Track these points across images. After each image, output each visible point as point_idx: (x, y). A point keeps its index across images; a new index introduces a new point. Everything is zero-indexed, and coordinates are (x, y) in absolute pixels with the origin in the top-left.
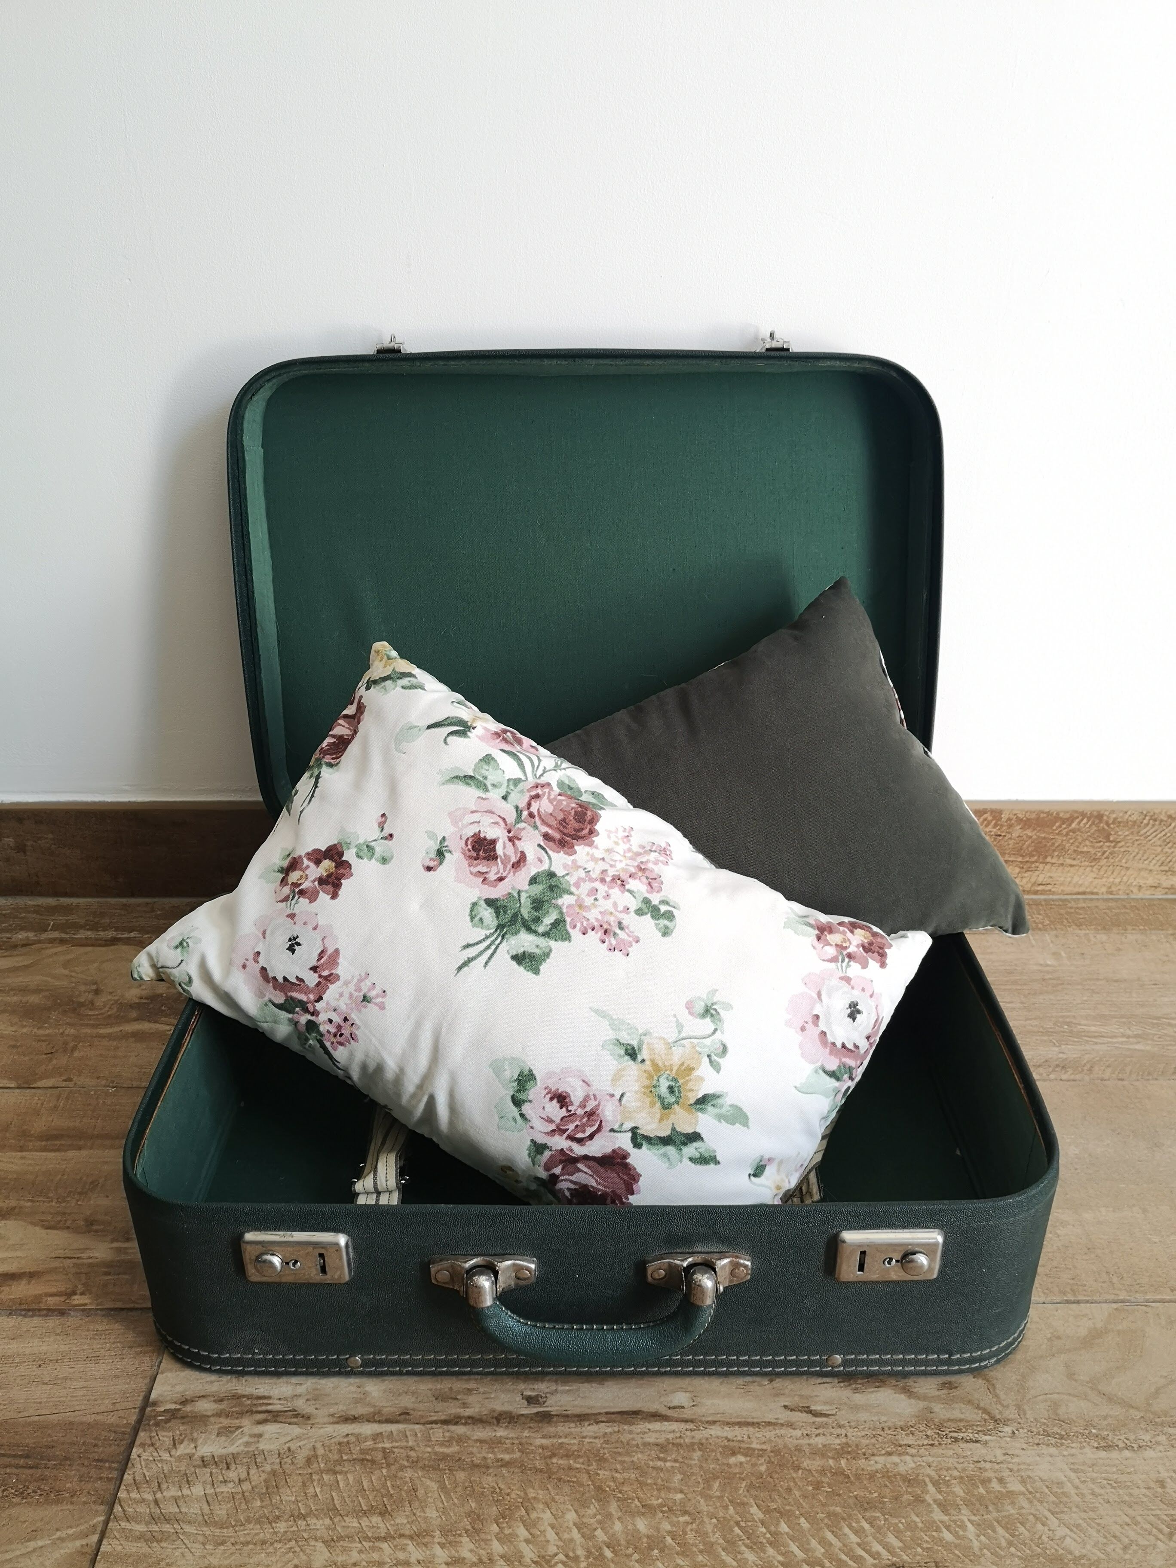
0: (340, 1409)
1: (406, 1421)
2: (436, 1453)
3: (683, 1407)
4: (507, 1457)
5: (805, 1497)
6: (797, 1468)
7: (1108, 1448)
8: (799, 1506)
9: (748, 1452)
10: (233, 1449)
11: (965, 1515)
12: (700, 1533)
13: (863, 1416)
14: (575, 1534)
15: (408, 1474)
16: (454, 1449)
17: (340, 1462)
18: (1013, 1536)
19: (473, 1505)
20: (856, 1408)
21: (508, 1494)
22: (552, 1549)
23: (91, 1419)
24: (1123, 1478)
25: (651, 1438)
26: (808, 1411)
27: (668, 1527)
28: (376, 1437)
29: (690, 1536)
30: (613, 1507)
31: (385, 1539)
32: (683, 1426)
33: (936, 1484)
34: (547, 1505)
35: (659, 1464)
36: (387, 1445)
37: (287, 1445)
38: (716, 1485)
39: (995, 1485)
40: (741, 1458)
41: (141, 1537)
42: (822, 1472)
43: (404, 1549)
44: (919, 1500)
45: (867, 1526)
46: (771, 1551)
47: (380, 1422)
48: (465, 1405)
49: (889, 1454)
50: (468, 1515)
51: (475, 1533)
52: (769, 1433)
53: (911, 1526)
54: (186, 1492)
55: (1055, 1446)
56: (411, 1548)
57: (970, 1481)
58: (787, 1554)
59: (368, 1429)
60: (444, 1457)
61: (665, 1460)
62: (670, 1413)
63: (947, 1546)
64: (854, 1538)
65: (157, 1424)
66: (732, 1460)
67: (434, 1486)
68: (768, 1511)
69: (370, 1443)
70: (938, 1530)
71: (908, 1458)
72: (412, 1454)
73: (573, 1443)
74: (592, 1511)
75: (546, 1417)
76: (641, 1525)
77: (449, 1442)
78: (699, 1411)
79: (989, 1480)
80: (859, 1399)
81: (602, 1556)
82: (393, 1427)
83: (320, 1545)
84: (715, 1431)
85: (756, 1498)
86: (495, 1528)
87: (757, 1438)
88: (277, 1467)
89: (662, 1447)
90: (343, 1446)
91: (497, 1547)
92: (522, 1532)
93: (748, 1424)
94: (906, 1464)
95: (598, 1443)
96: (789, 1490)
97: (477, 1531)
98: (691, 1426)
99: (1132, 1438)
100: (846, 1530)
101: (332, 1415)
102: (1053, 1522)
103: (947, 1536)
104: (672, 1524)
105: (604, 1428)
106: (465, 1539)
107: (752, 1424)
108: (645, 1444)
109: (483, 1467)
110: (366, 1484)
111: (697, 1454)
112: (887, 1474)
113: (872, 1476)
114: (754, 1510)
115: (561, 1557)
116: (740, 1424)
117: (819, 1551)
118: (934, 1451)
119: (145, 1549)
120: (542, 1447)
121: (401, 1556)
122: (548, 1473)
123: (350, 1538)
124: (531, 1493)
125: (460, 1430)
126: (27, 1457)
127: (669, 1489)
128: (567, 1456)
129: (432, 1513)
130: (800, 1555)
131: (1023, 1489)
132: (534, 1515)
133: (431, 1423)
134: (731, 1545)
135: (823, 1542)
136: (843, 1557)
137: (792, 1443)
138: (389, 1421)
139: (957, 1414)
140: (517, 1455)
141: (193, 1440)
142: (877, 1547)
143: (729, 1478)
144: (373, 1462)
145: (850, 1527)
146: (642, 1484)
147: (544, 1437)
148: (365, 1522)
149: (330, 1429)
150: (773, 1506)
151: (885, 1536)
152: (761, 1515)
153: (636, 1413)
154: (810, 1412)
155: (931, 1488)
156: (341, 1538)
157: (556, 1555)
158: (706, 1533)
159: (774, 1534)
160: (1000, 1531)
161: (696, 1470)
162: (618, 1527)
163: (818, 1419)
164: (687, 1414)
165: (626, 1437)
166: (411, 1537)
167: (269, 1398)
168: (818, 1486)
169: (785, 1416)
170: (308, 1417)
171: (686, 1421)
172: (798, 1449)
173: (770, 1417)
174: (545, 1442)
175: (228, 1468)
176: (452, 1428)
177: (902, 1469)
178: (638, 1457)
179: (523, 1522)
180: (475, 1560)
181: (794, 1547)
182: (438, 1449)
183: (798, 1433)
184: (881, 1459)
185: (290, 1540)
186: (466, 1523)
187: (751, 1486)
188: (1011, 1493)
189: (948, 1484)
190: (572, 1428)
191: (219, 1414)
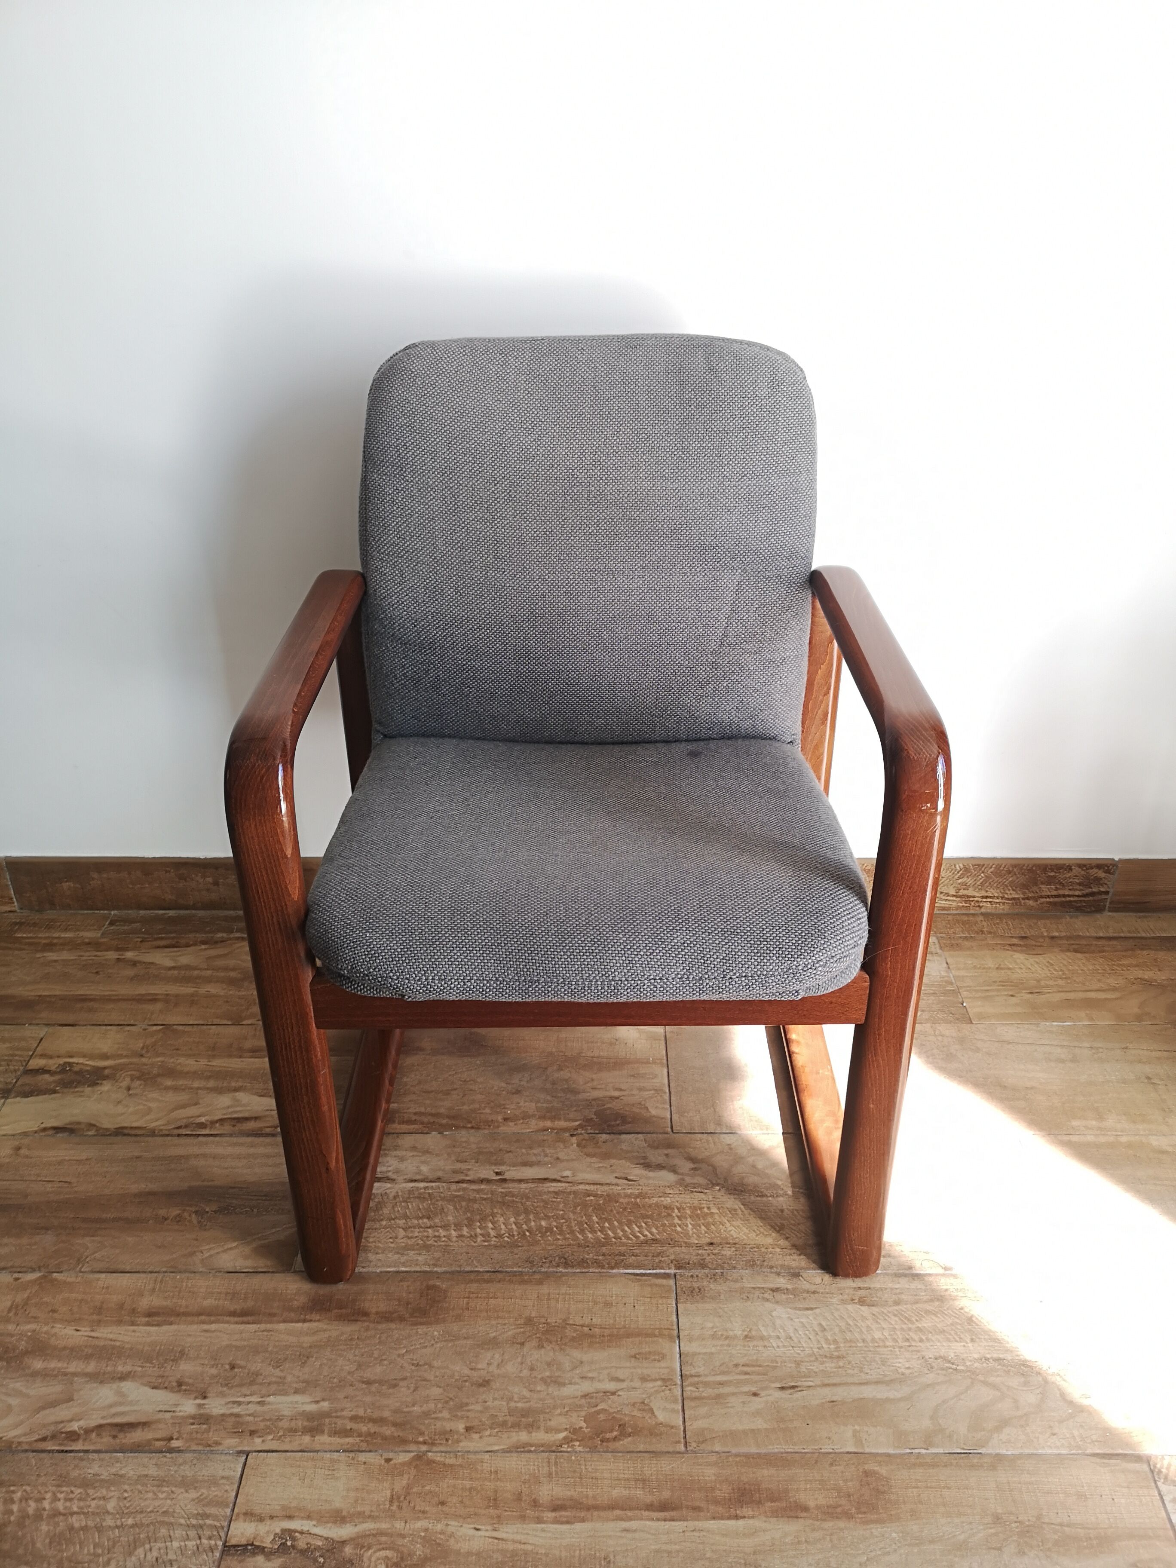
0: (408, 1177)
3: (568, 1177)
4: (485, 1196)
5: (618, 1213)
6: (617, 1202)
7: (763, 1196)
8: (615, 1217)
9: (595, 1196)
11: (689, 1221)
12: (569, 1227)
13: (651, 1182)
14: (514, 1226)
15: (440, 1203)
16: (461, 1193)
17: (409, 1198)
18: (708, 1229)
19: (469, 1215)
20: (649, 1178)
21: (485, 1211)
22: (503, 1232)
24: (766, 1208)
25: (552, 1189)
26: (627, 1179)
27: (555, 1224)
28: (425, 1188)
29: (564, 1228)
30: (531, 1217)
31: (429, 1228)
32: (567, 1185)
33: (678, 1209)
34: (502, 1215)
35: (554, 1200)
36: (430, 1191)
38: (579, 1208)
39: (706, 1210)
40: (592, 1198)
42: (628, 1203)
43: (438, 1231)
44: (669, 1215)
45: (643, 1225)
46: (599, 1234)
47: (427, 1182)
48: (467, 1175)
49: (660, 1197)
50: (466, 1219)
52: (606, 1188)
53: (664, 1225)
55: (738, 1195)
56: (441, 1231)
57: (694, 1209)
58: (606, 1235)
59: (422, 1185)
60: (457, 1196)
61: (557, 1198)
62: (562, 1179)
63: (678, 1233)
64: (637, 1229)
66: (588, 1198)
67: (451, 1207)
68: (601, 1219)
69: (422, 1191)
70: (675, 1226)
71: (668, 1199)
72: (442, 1195)
73: (515, 1191)
74: (522, 1217)
75: (503, 1180)
76: (543, 1223)
77: (458, 1190)
78: (576, 1178)
79: (704, 1208)
80: (651, 1174)
81: (525, 1234)
82: (433, 1184)
83: (401, 1230)
84: (581, 1187)
85: (596, 1213)
86: (478, 1224)
87: (600, 1190)
88: (381, 1200)
89: (556, 1193)
90: (411, 1191)
91: (478, 1230)
92: (490, 1225)
93: (597, 1184)
94: (667, 1201)
95: (527, 1191)
96: (612, 1211)
97: (471, 1225)
98: (571, 1185)
99: (775, 1192)
100: (634, 1226)
101: (405, 1179)
102: (728, 1224)
103: (679, 1229)
104: (557, 1223)
105: (530, 1185)
106: (465, 1228)
107: (600, 1184)
108: (549, 1192)
109: (474, 1200)
110: (421, 1207)
111: (572, 1196)
112: (657, 1205)
113: (650, 1206)
114: (594, 1218)
115: (507, 1235)
116: (594, 1184)
117: (621, 1234)
118: (681, 1196)
120: (501, 1192)
121: (437, 1234)
122: (503, 1203)
123: (414, 1227)
124: (495, 1211)
125: (464, 1185)
126: (265, 1196)
127: (557, 1210)
128: (513, 1196)
129: (450, 1218)
130: (611, 1234)
131: (717, 1211)
132: (496, 1219)
133: (451, 1182)
134: (582, 1231)
135: (623, 1230)
136: (631, 1236)
137: (615, 1192)
138: (431, 1182)
139: (695, 1181)
140: (490, 1196)
142: (647, 1233)
143: (585, 1206)
144: (424, 1198)
145: (636, 1225)
146: (545, 1207)
148: (420, 1221)
149: (404, 1185)
150: (603, 1216)
151: (651, 1228)
152: (597, 1220)
153: (545, 1179)
155: (676, 1211)
156: (410, 1227)
158: (572, 1227)
160: (703, 1227)
161: (570, 1202)
162: (533, 1224)
163: (631, 1183)
164: (569, 1180)
165: (540, 1189)
166: (441, 1227)
168: (625, 1209)
169: (615, 1181)
170: (393, 1180)
171: (569, 1182)
172: (619, 1194)
173: (608, 1181)
174: (503, 1190)
176: (460, 1184)
177: (665, 1203)
178: (545, 1197)
179: (491, 1222)
180: (469, 1235)
181: (610, 1233)
182: (453, 1193)
183: (620, 1188)
184: (656, 1199)
186: (466, 1222)
187: (595, 1208)
188: (712, 1213)
189: (684, 1209)
190: (516, 1185)
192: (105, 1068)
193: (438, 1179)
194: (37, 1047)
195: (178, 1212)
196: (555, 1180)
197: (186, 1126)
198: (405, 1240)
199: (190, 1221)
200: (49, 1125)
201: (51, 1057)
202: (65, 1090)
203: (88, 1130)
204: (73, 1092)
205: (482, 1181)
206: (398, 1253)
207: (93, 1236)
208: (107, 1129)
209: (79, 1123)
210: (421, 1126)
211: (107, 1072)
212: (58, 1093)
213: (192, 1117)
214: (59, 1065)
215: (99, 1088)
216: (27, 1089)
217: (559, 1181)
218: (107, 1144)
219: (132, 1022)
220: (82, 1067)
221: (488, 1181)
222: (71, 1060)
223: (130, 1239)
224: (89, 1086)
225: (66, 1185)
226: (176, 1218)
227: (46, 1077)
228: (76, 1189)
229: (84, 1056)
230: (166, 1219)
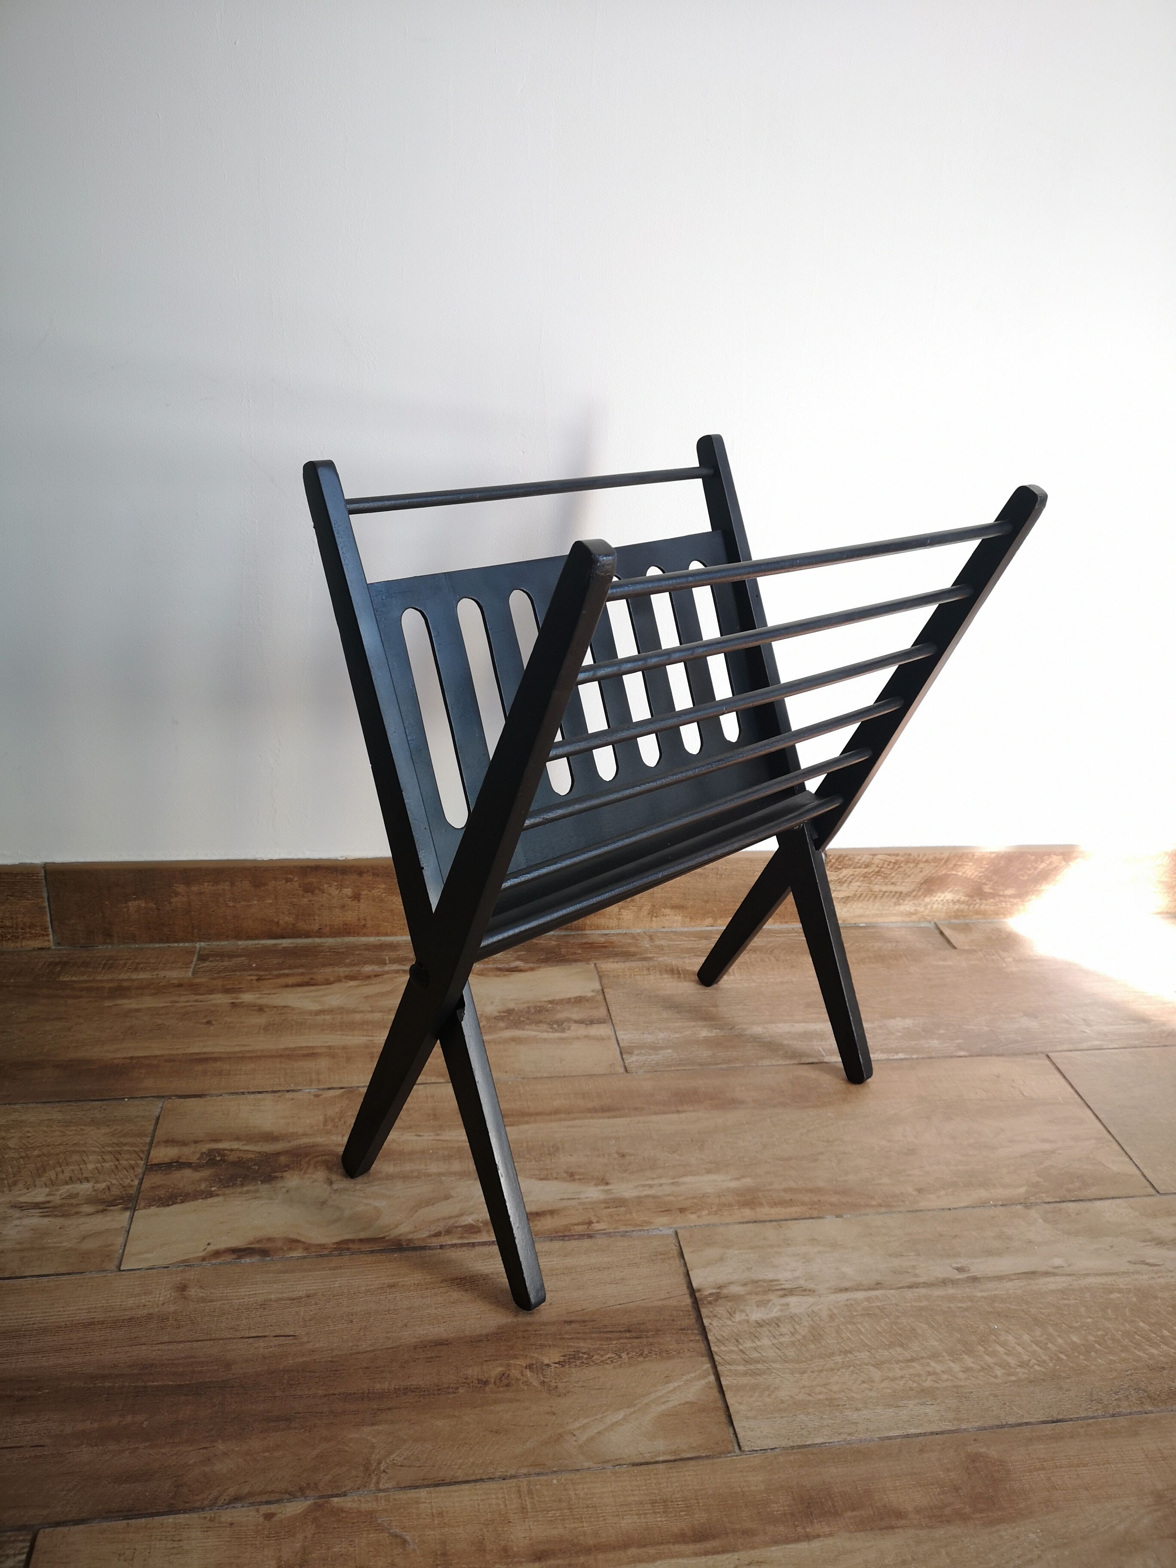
0: (831, 1285)
1: (882, 1288)
2: (915, 1307)
3: (1063, 1267)
4: (964, 1305)
6: (1156, 1298)
9: (1120, 1291)
10: (773, 1314)
12: (1116, 1341)
14: (1035, 1347)
15: (903, 1321)
16: (925, 1303)
17: (852, 1316)
19: (959, 1336)
21: (978, 1327)
22: (1027, 1357)
23: (660, 1303)
25: (1052, 1287)
28: (868, 1299)
29: (1110, 1343)
30: (1051, 1330)
31: (912, 1360)
32: (1069, 1278)
34: (1007, 1332)
35: (1066, 1302)
36: (878, 1304)
37: (810, 1309)
38: (1110, 1312)
40: (1117, 1295)
41: (745, 1374)
43: (928, 1365)
46: (1165, 1347)
47: (865, 1290)
48: (916, 1275)
50: (959, 1342)
51: (970, 1352)
52: (1127, 1279)
54: (759, 1343)
56: (933, 1364)
59: (860, 1295)
60: (923, 1308)
61: (1068, 1299)
62: (1056, 1271)
65: (710, 1303)
66: (1112, 1296)
67: (925, 1326)
69: (866, 1304)
72: (899, 1308)
73: (1002, 1294)
74: (1038, 1333)
75: (975, 1279)
76: (1075, 1339)
77: (918, 1299)
78: (1075, 1268)
81: (1060, 1358)
82: (877, 1293)
83: (871, 1367)
84: (1092, 1280)
85: (1138, 1318)
86: (981, 1348)
87: (1121, 1282)
88: (812, 1323)
89: (1063, 1292)
90: (848, 1306)
91: (988, 1359)
92: (999, 1348)
93: (1111, 1274)
95: (1019, 1292)
96: (1157, 1312)
98: (1074, 1278)
101: (829, 1288)
104: (1095, 1336)
105: (1018, 1283)
106: (966, 1357)
107: (1114, 1274)
108: (1051, 1291)
109: (952, 1312)
110: (879, 1329)
111: (1087, 1295)
114: (1142, 1324)
115: (1035, 1361)
116: (1106, 1274)
119: (753, 1381)
120: (982, 1297)
122: (997, 1314)
123: (889, 1362)
124: (993, 1326)
125: (923, 1291)
126: (629, 1331)
127: (1082, 1317)
128: (1003, 1302)
129: (934, 1343)
132: (1002, 1339)
133: (901, 1288)
137: (1145, 1283)
138: (869, 1289)
140: (970, 1304)
141: (743, 1311)
143: (1116, 1307)
144: (875, 1314)
147: (981, 1291)
148: (893, 1352)
149: (833, 1297)
150: (1153, 1321)
153: (1033, 1273)
154: (1147, 1264)
156: (883, 1362)
157: (1030, 1360)
158: (1119, 1340)
159: (1162, 1337)
161: (1092, 1304)
162: (1060, 1341)
163: (1153, 1269)
164: (1067, 1271)
165: (1034, 1288)
166: (929, 1358)
167: (778, 1280)
169: (1131, 1268)
170: (814, 1291)
171: (1069, 1275)
172: (1151, 1286)
173: (1123, 1269)
174: (983, 1294)
175: (778, 1326)
176: (916, 1290)
178: (1050, 1299)
179: (998, 1343)
180: (979, 1367)
182: (914, 1304)
183: (1146, 1277)
185: (849, 1366)
186: (960, 1347)
187: (1132, 1311)
190: (996, 1285)
191: (750, 1293)
192: (278, 1154)
193: (878, 1285)
194: (155, 1130)
195: (500, 1369)
196: (1047, 1274)
197: (448, 1232)
198: (886, 1384)
199: (527, 1383)
200: (222, 1246)
201: (184, 1144)
202: (227, 1191)
203: (290, 1249)
204: (241, 1193)
205: (944, 1282)
206: (890, 1406)
207: (373, 1424)
208: (323, 1246)
209: (270, 1240)
210: (805, 1208)
211: (283, 1159)
212: (218, 1195)
213: (450, 1217)
214: (202, 1154)
215: (280, 1184)
216: (162, 1193)
217: (1055, 1274)
218: (330, 1269)
219: (292, 1087)
220: (242, 1155)
221: (953, 1282)
222: (220, 1146)
223: (439, 1423)
224: (263, 1182)
225: (290, 1341)
226: (500, 1379)
227: (188, 1172)
228: (309, 1346)
229: (238, 1139)
230: (486, 1383)
